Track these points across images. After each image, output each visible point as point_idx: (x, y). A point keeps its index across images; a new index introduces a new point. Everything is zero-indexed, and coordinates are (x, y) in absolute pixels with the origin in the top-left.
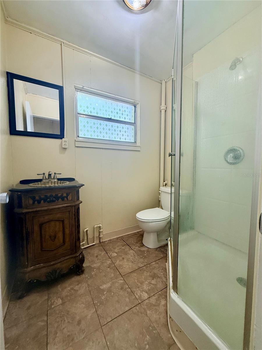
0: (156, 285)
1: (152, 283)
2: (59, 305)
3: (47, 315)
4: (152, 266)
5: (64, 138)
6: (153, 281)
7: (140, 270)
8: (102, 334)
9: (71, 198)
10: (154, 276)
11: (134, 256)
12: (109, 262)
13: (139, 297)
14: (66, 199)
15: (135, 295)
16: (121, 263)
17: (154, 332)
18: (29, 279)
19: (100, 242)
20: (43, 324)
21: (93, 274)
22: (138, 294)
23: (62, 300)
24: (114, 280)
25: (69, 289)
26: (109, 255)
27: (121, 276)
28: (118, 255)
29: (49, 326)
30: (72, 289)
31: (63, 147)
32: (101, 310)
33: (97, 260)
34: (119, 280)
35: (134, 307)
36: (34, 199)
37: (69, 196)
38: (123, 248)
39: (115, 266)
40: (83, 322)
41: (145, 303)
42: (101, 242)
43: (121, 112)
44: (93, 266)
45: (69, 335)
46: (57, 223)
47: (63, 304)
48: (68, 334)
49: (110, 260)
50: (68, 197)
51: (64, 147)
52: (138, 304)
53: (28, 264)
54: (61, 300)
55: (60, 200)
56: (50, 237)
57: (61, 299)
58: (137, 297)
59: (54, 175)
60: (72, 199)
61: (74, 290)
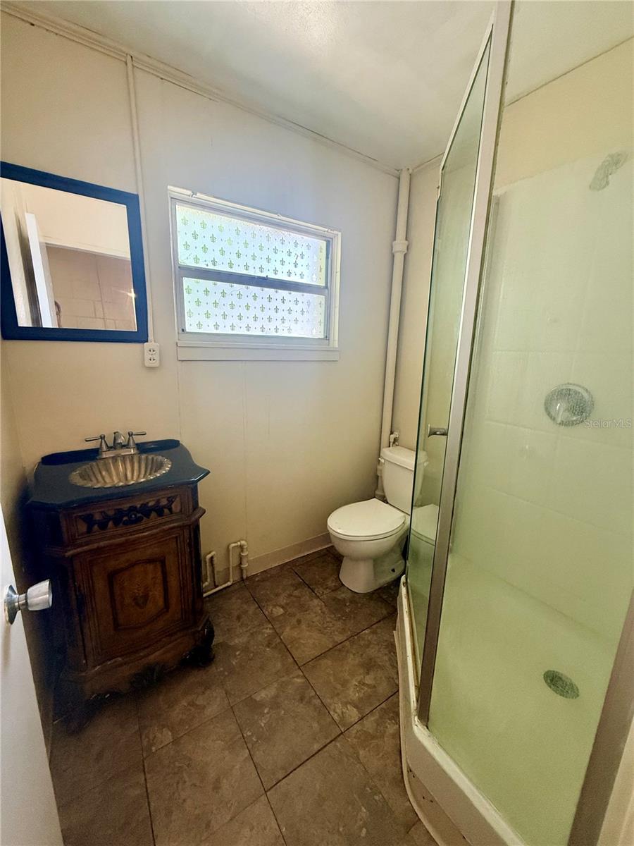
0: (375, 687)
1: (366, 682)
2: (166, 745)
3: (144, 771)
4: (363, 639)
5: (147, 341)
6: (367, 677)
7: (340, 650)
8: (269, 808)
9: (179, 508)
10: (369, 666)
11: (324, 613)
12: (268, 631)
13: (340, 718)
14: (166, 511)
15: (332, 713)
16: (295, 634)
17: (377, 798)
18: (93, 693)
19: (242, 578)
20: (138, 792)
21: (234, 663)
22: (338, 711)
23: (173, 733)
24: (283, 677)
25: (186, 704)
26: (266, 613)
27: (297, 667)
28: (286, 612)
29: (153, 798)
30: (192, 704)
31: (148, 363)
32: (261, 752)
33: (240, 627)
34: (293, 678)
35: (331, 741)
36: (89, 520)
37: (175, 503)
38: (296, 593)
39: (283, 643)
40: (225, 784)
41: (354, 731)
42: (245, 577)
43: (292, 259)
44: (232, 644)
45: (199, 815)
46: (150, 567)
47: (176, 742)
48: (197, 812)
49: (270, 626)
50: (173, 506)
51: (151, 365)
52: (339, 735)
53: (87, 662)
54: (170, 734)
55: (153, 515)
56: (135, 599)
57: (171, 731)
58: (336, 717)
59: (129, 439)
60: (181, 511)
61: (197, 706)
